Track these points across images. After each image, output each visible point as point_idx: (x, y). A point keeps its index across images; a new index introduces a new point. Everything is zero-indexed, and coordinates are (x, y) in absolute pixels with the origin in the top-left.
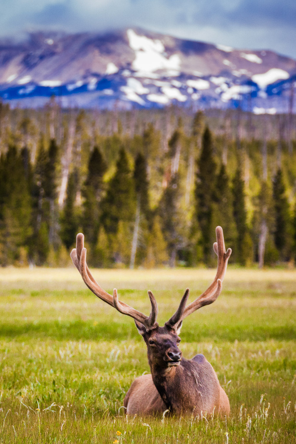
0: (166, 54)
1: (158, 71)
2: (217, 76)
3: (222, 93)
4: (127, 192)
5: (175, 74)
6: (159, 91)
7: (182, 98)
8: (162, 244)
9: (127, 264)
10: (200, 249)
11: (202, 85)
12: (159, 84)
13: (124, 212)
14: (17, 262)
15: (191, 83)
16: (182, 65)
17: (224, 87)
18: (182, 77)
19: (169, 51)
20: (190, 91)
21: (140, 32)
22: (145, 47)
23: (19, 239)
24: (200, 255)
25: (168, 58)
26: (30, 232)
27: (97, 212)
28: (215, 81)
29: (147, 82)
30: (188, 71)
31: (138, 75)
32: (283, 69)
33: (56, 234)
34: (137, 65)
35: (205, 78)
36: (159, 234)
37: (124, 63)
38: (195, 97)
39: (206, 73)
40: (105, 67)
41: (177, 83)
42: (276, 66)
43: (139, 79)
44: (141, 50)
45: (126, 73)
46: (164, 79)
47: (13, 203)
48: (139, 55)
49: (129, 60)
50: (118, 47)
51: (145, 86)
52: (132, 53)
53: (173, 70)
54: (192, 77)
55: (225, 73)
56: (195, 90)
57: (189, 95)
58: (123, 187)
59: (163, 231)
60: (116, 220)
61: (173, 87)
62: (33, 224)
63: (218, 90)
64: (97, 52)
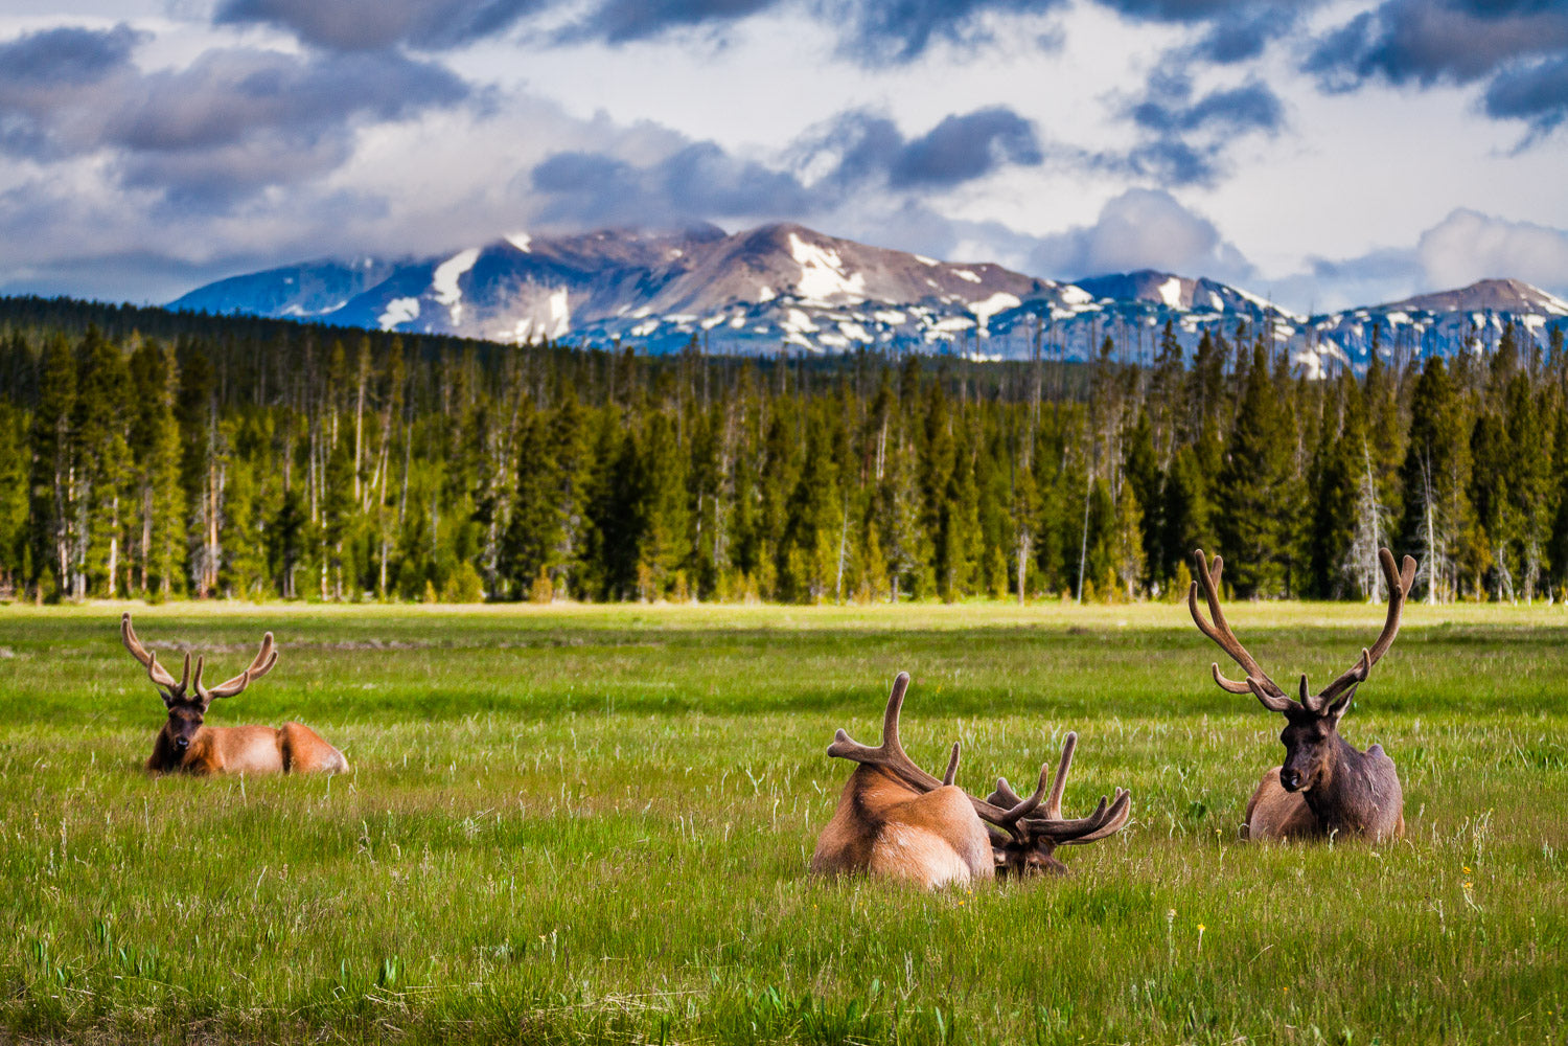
0: (843, 271)
1: (833, 297)
2: (918, 306)
3: (925, 330)
4: (826, 485)
5: (858, 301)
6: (835, 328)
7: (868, 339)
8: (879, 567)
9: (833, 594)
10: (931, 572)
11: (896, 318)
12: (834, 317)
13: (822, 515)
14: (670, 595)
15: (880, 316)
16: (868, 288)
17: (928, 321)
18: (868, 306)
19: (848, 268)
20: (880, 327)
21: (808, 236)
22: (815, 261)
23: (674, 559)
24: (932, 582)
25: (847, 277)
26: (687, 548)
27: (780, 515)
28: (917, 312)
29: (817, 314)
30: (875, 297)
31: (803, 303)
32: (1013, 293)
33: (723, 551)
34: (803, 288)
35: (898, 308)
36: (876, 549)
37: (784, 286)
38: (886, 337)
39: (903, 301)
40: (757, 292)
41: (860, 317)
42: (1002, 289)
43: (804, 309)
44: (809, 265)
45: (788, 300)
46: (842, 309)
47: (663, 503)
48: (806, 271)
49: (791, 281)
50: (774, 260)
51: (814, 321)
52: (795, 270)
53: (854, 295)
54: (881, 307)
55: (929, 300)
56: (886, 326)
57: (876, 334)
58: (819, 477)
59: (882, 544)
60: (811, 528)
61: (855, 321)
62: (691, 537)
63: (919, 327)
64: (745, 268)
